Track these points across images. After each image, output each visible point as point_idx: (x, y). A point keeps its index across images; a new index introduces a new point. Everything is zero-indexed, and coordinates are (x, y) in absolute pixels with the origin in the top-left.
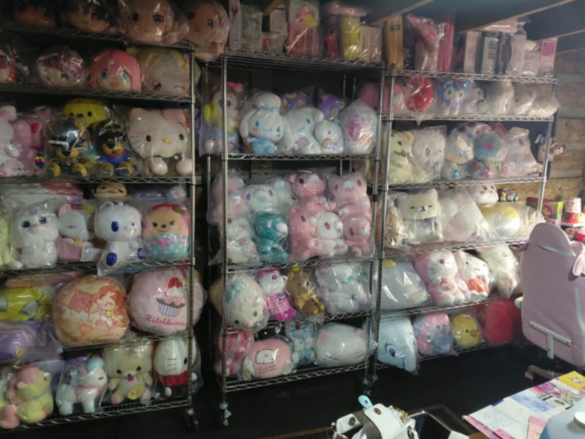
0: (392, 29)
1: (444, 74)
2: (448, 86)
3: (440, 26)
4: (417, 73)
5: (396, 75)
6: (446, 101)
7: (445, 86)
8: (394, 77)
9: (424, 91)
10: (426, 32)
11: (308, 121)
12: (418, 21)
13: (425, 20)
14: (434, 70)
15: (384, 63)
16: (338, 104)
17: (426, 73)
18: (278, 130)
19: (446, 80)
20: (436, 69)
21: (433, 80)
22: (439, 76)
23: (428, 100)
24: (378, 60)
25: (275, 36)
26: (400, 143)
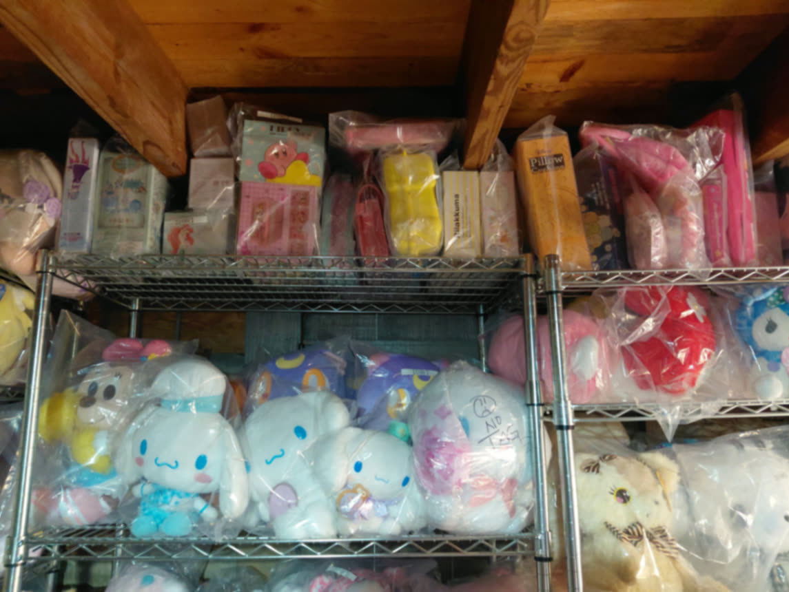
0: (539, 167)
1: (739, 274)
2: (760, 306)
3: (691, 139)
4: (639, 276)
5: (563, 288)
6: (761, 353)
7: (749, 310)
8: (557, 292)
9: (671, 326)
10: (648, 162)
11: (300, 432)
12: (618, 134)
13: (639, 132)
14: (694, 263)
15: (528, 258)
16: (409, 377)
17: (671, 276)
18: (201, 462)
19: (749, 289)
20: (703, 258)
21: (704, 293)
22: (722, 278)
23: (693, 356)
24: (510, 250)
25: (204, 220)
26: (622, 495)
